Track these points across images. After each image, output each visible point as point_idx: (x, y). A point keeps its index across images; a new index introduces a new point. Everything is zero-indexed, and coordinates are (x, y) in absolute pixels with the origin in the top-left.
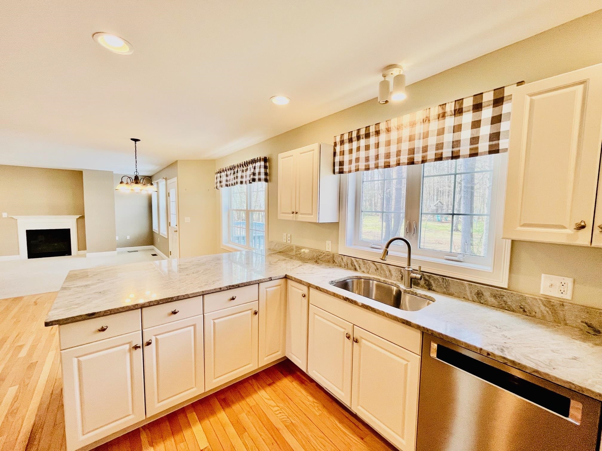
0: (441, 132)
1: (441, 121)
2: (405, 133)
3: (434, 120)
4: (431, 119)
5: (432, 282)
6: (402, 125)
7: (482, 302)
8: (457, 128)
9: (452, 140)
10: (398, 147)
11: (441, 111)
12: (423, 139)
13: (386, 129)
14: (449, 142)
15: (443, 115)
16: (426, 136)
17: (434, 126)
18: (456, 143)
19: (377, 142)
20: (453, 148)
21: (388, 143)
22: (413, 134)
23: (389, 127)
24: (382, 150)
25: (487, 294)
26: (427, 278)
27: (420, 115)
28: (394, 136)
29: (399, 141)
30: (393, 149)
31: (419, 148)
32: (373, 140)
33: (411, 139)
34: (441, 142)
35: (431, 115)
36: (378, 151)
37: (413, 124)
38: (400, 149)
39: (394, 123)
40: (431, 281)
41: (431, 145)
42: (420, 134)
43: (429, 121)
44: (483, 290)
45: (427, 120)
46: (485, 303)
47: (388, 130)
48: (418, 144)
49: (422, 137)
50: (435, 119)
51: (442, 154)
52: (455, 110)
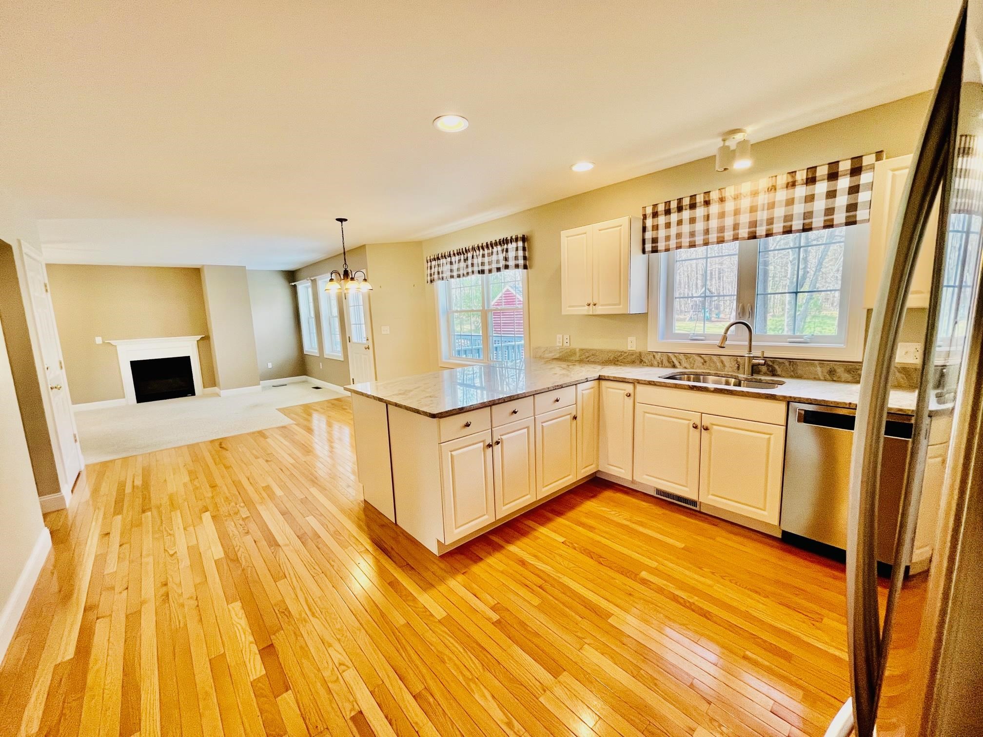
0: (790, 202)
1: (791, 191)
2: (745, 203)
3: (781, 190)
4: (777, 188)
5: (777, 367)
6: (741, 194)
7: (834, 379)
8: (810, 198)
9: (803, 212)
10: (735, 220)
11: (790, 180)
12: (768, 209)
13: (720, 198)
14: (799, 214)
15: (793, 184)
16: (772, 206)
17: (782, 195)
18: (808, 215)
19: (706, 214)
20: (804, 219)
21: (722, 215)
22: (754, 204)
23: (723, 196)
24: (714, 224)
25: (840, 371)
26: (770, 363)
27: (764, 182)
28: (729, 206)
29: (737, 212)
30: (729, 222)
31: (762, 220)
32: (700, 212)
33: (753, 209)
34: (790, 213)
35: (778, 183)
36: (708, 225)
37: (755, 194)
38: (738, 222)
39: (729, 192)
40: (775, 366)
41: (779, 217)
42: (764, 204)
43: (775, 189)
44: (836, 367)
45: (773, 188)
46: (839, 381)
47: (722, 200)
48: (762, 216)
49: (766, 207)
50: (783, 188)
51: (791, 226)
52: (807, 179)
